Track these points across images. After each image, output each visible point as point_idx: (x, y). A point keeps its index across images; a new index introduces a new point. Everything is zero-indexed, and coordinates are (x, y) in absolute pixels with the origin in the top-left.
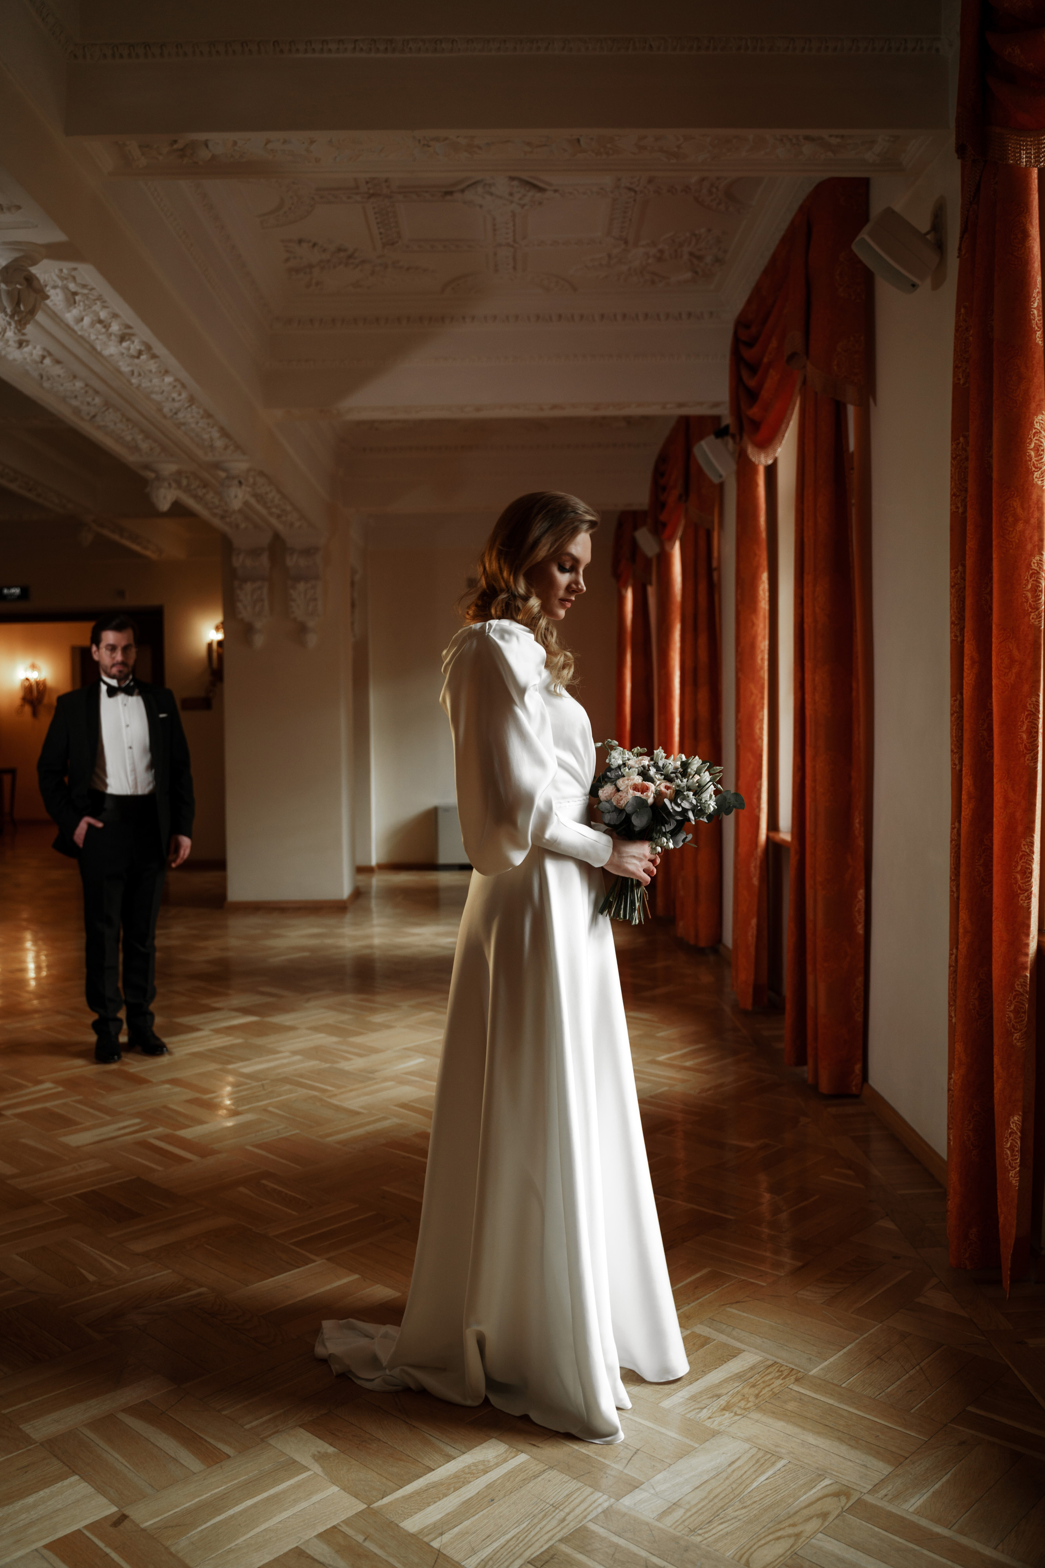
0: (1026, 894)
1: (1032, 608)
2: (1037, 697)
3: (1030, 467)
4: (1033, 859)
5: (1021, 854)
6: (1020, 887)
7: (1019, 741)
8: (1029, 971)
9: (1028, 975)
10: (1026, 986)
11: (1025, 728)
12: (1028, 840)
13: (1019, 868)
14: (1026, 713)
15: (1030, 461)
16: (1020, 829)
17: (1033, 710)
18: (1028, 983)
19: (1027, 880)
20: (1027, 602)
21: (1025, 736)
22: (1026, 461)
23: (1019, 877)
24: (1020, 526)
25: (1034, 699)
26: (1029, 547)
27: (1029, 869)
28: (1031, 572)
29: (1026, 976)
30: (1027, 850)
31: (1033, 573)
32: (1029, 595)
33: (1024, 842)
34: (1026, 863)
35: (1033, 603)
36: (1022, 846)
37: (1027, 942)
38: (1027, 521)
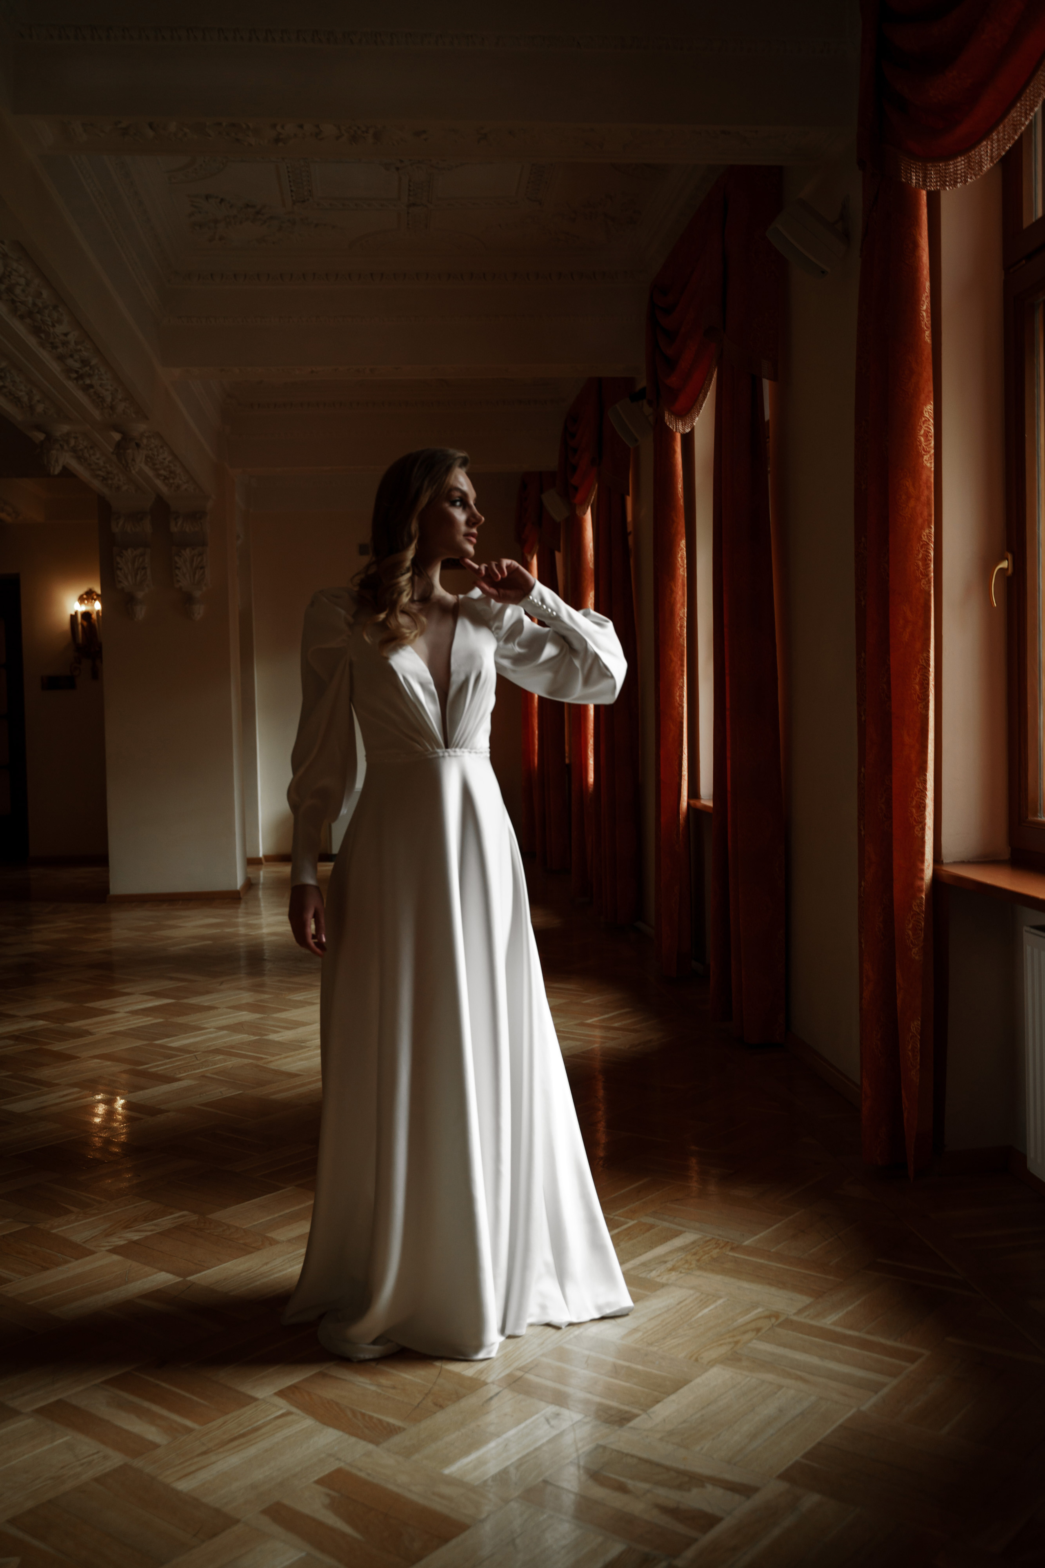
0: (920, 826)
1: (923, 575)
2: (927, 653)
3: (920, 451)
4: (926, 794)
5: (915, 790)
6: (915, 820)
7: (913, 691)
8: (924, 894)
9: (924, 897)
10: (922, 907)
11: (917, 680)
12: (922, 778)
13: (914, 803)
14: (919, 667)
15: (920, 446)
16: (915, 769)
17: (925, 664)
18: (924, 904)
19: (921, 813)
20: (918, 570)
21: (917, 687)
22: (917, 446)
23: (914, 810)
24: (912, 503)
25: (925, 655)
26: (920, 521)
27: (923, 803)
28: (921, 543)
29: (922, 898)
30: (921, 788)
31: (923, 545)
32: (920, 563)
33: (918, 781)
34: (920, 798)
35: (923, 571)
36: (917, 784)
37: (922, 867)
38: (918, 499)
